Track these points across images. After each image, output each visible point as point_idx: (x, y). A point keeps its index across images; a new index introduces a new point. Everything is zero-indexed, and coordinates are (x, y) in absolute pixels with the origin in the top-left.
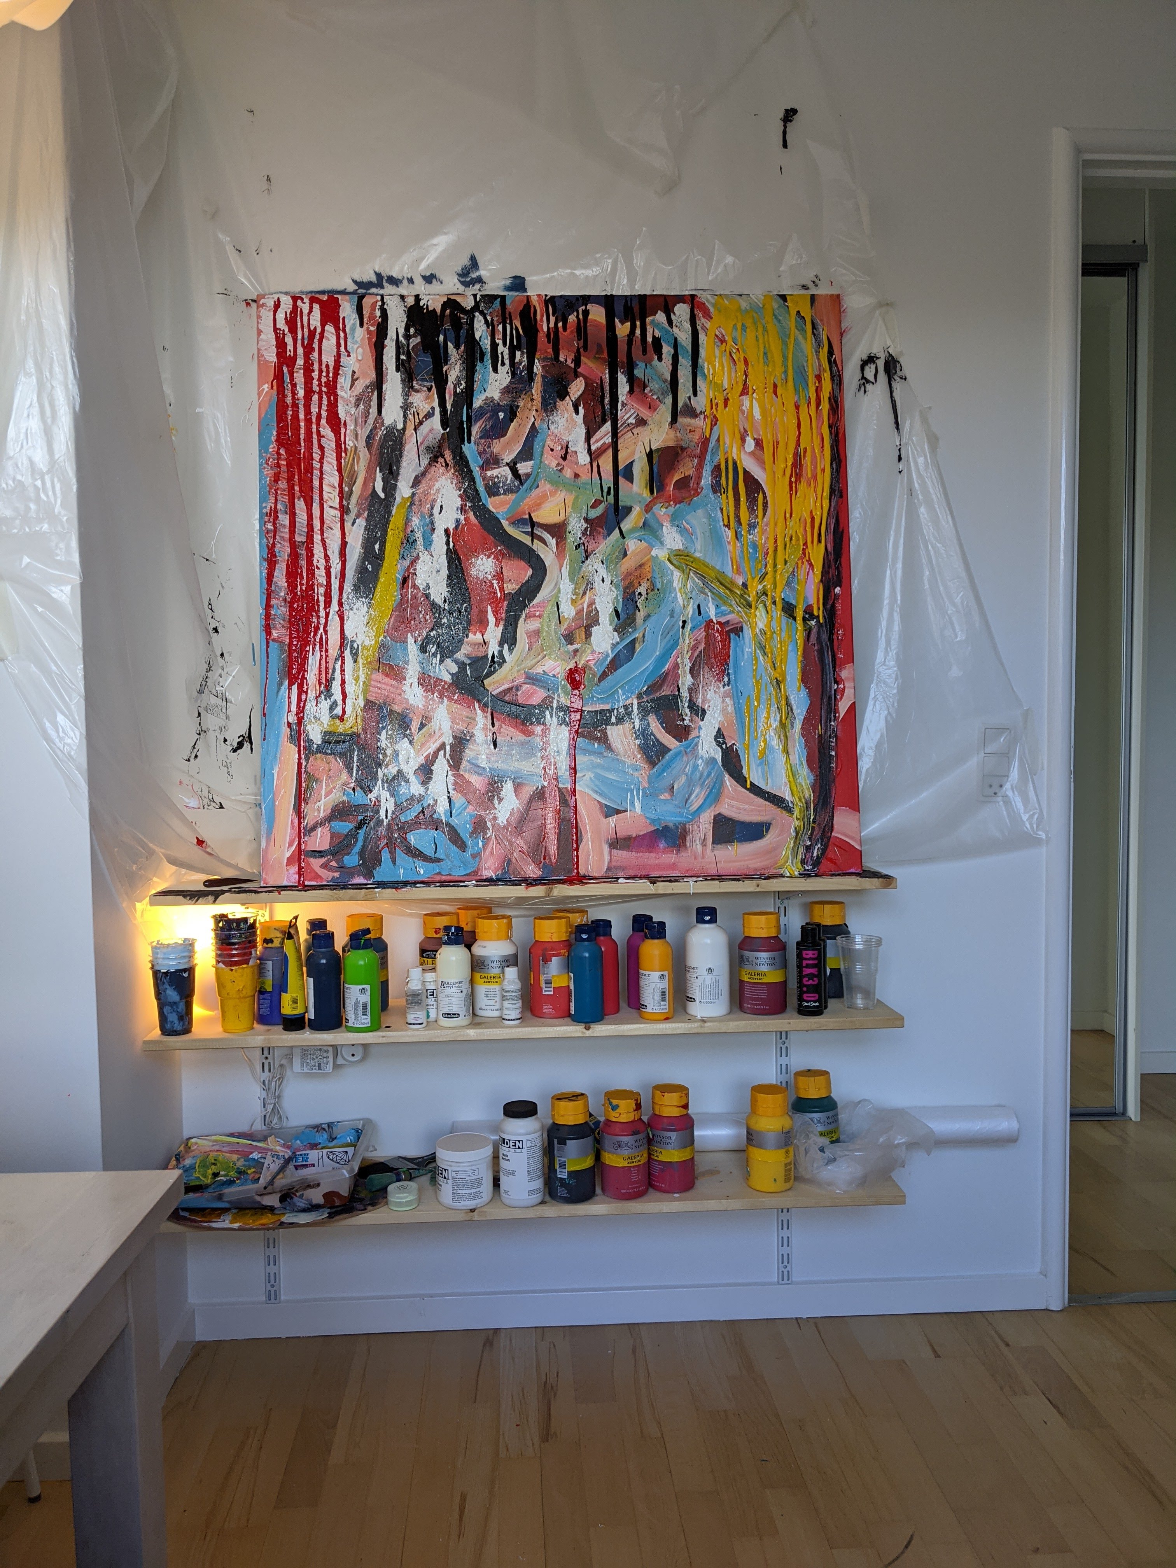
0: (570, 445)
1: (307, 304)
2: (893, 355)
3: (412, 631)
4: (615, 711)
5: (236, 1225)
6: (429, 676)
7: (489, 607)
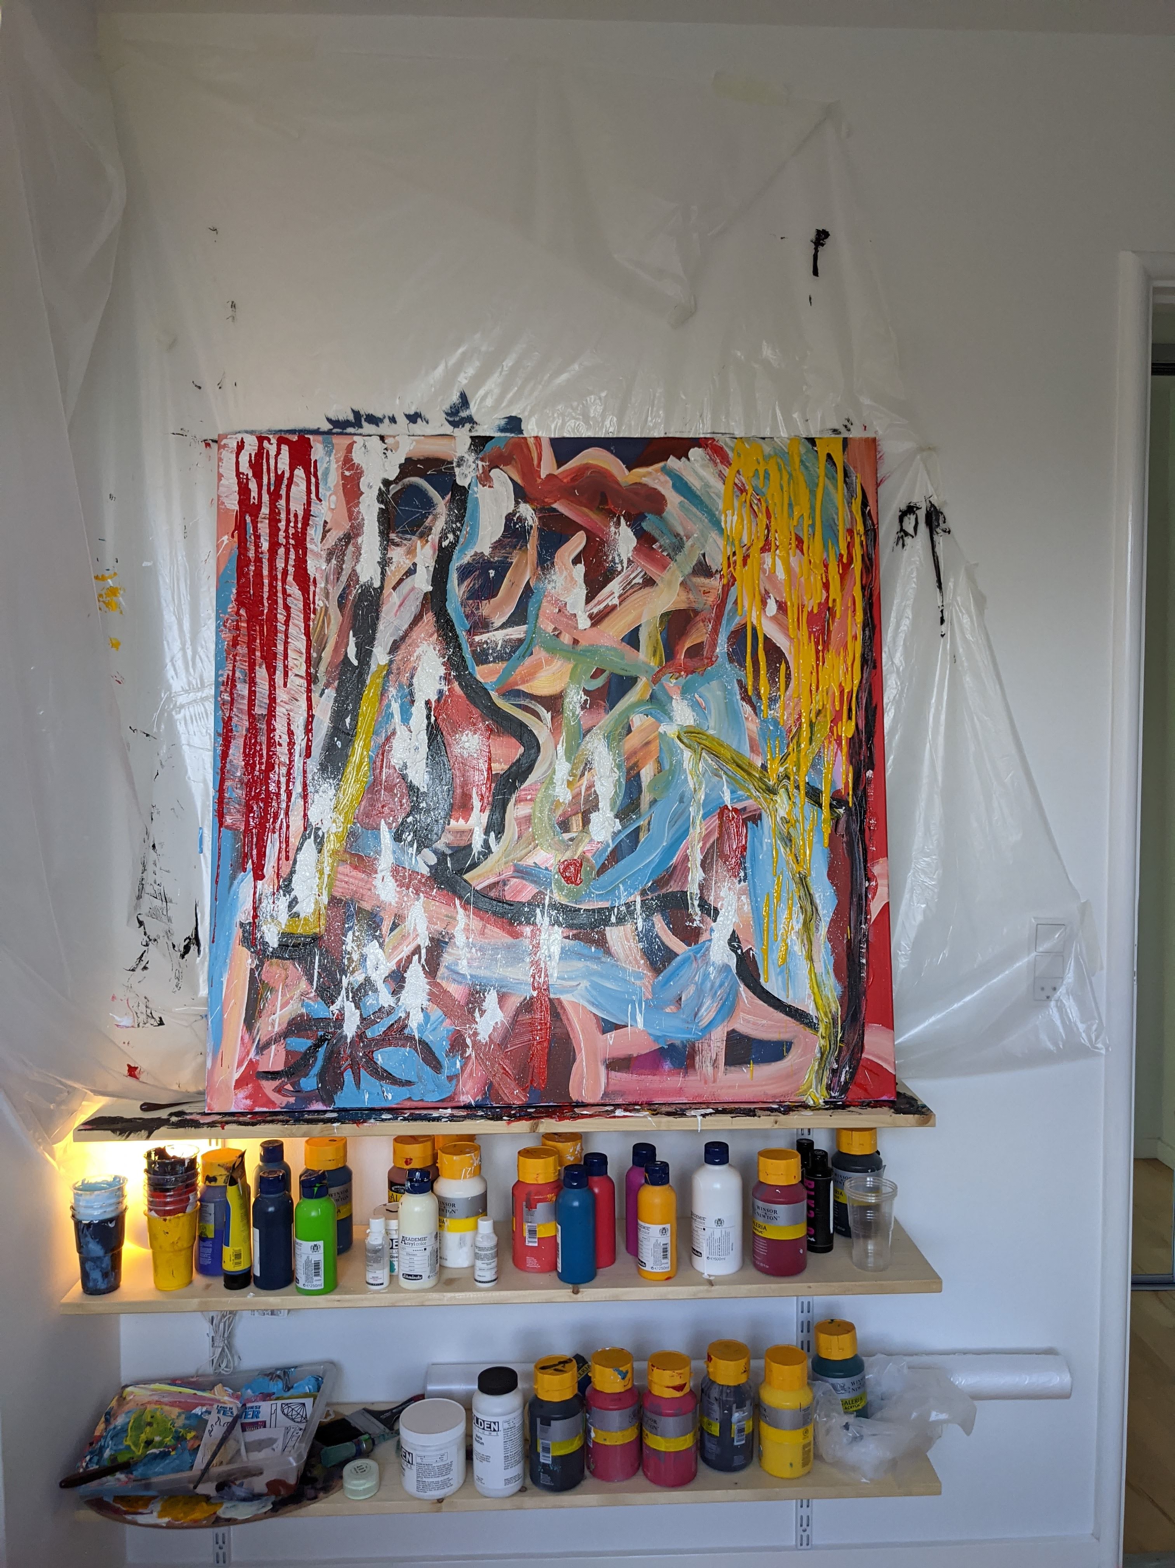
0: (568, 607)
1: (275, 446)
2: (936, 505)
3: (385, 817)
4: (616, 909)
5: (164, 1521)
6: (404, 868)
7: (474, 790)
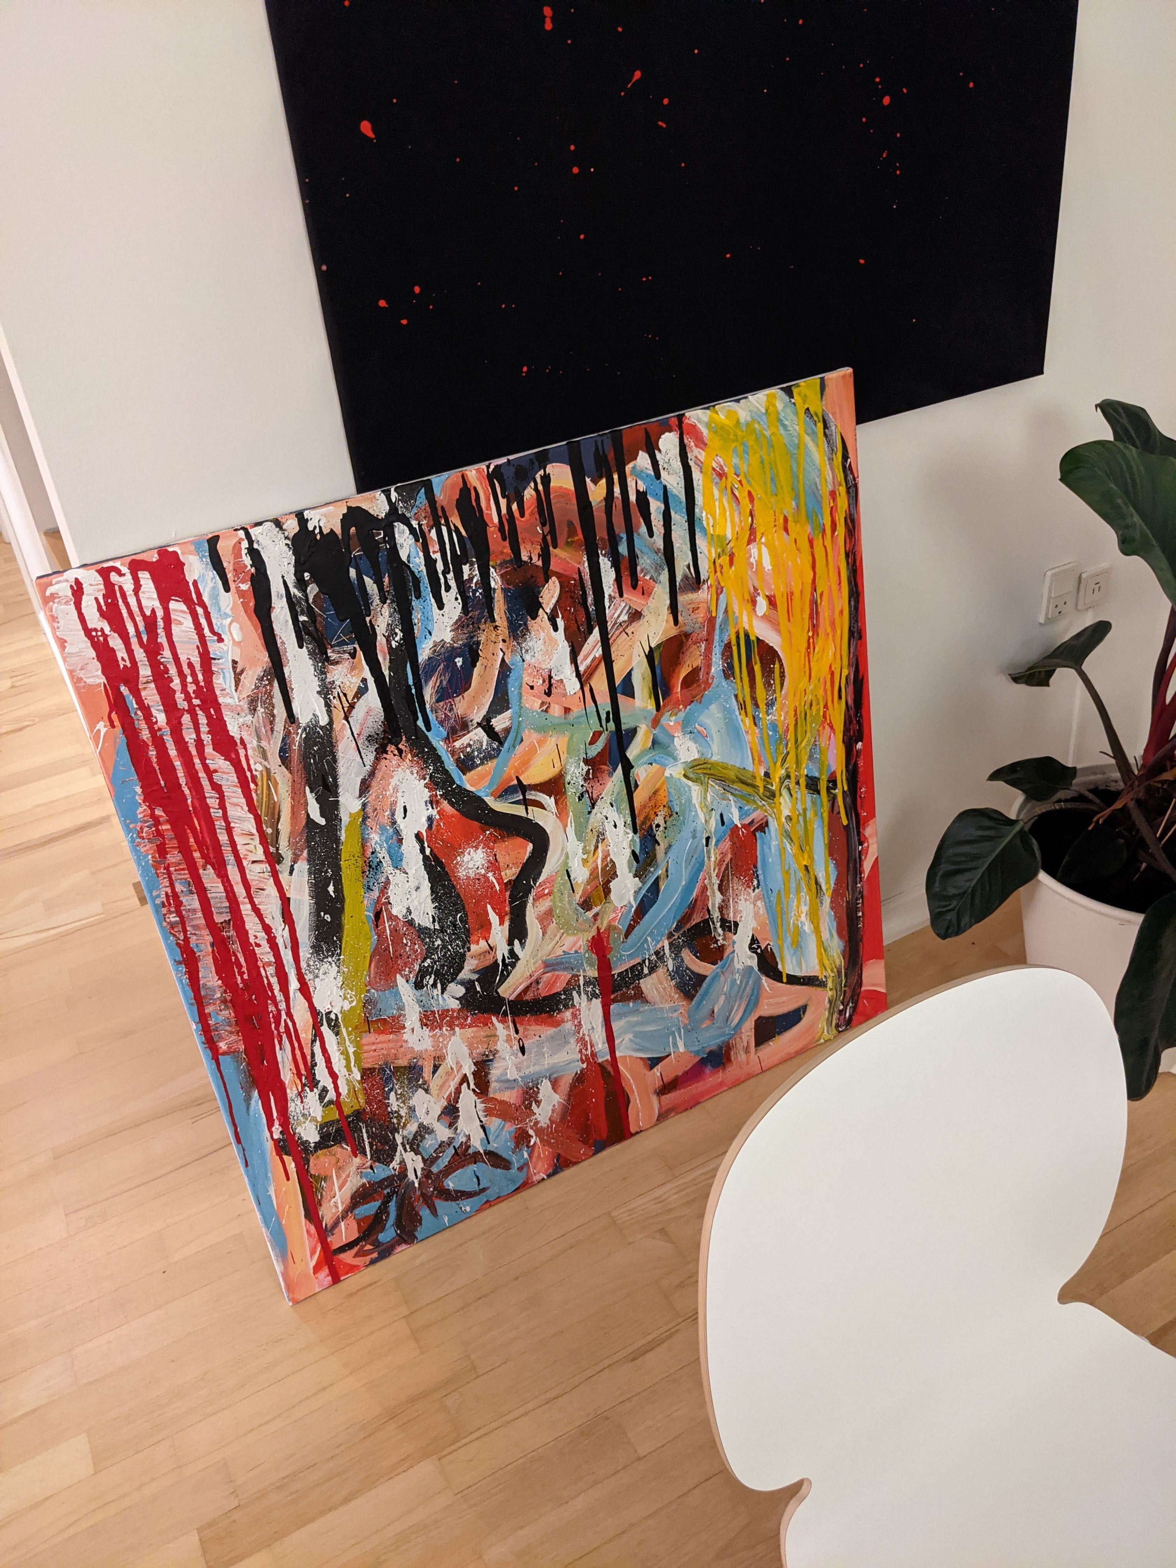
0: (553, 675)
1: (129, 577)
3: (400, 971)
4: (647, 961)
6: (433, 1012)
7: (489, 907)
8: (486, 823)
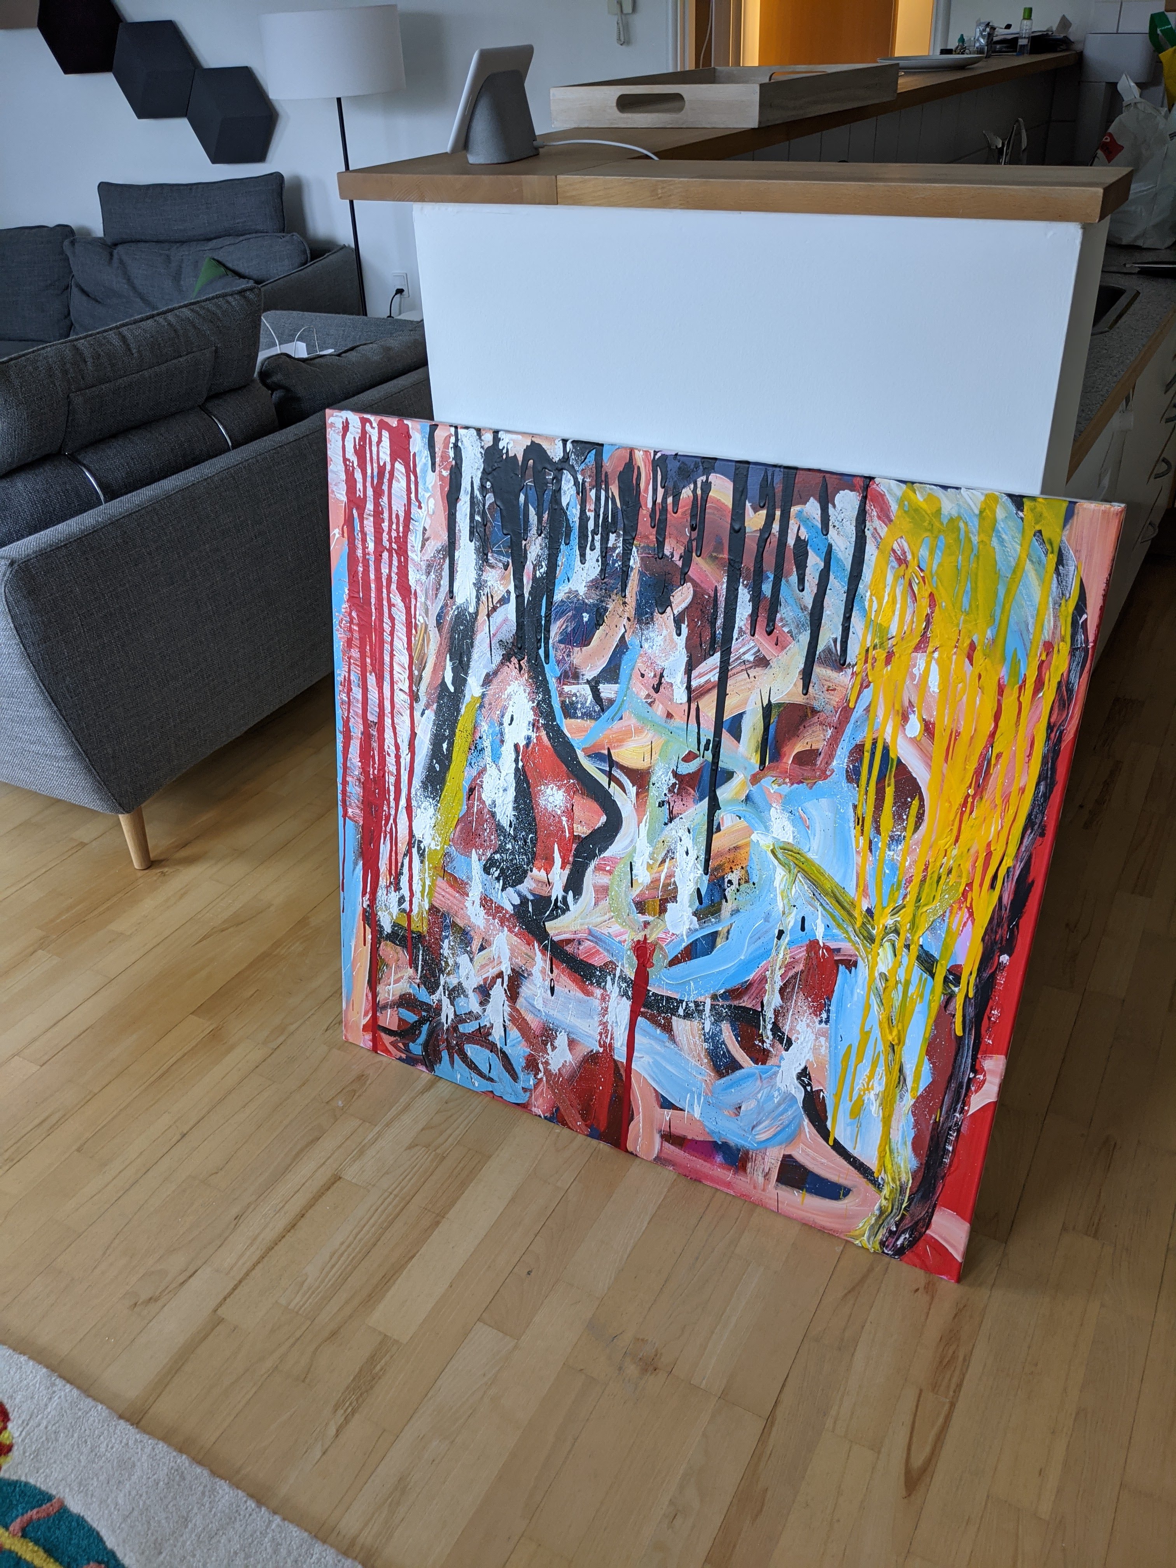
0: (665, 674)
1: (376, 431)
3: (476, 848)
4: (684, 1004)
6: (491, 900)
7: (556, 846)
8: (572, 772)
